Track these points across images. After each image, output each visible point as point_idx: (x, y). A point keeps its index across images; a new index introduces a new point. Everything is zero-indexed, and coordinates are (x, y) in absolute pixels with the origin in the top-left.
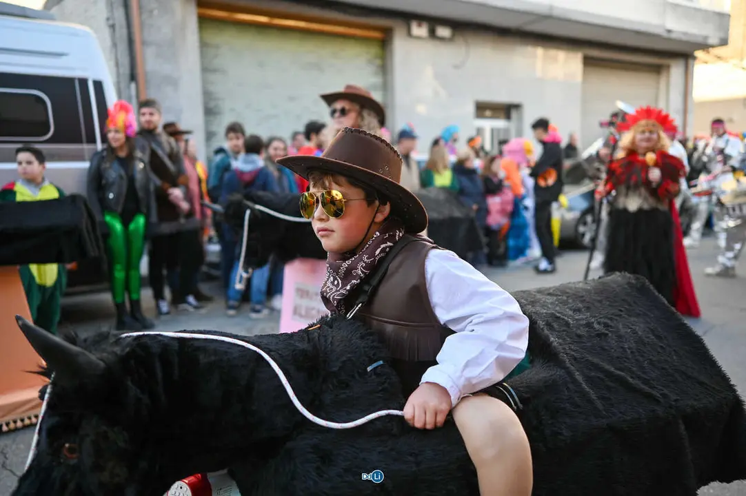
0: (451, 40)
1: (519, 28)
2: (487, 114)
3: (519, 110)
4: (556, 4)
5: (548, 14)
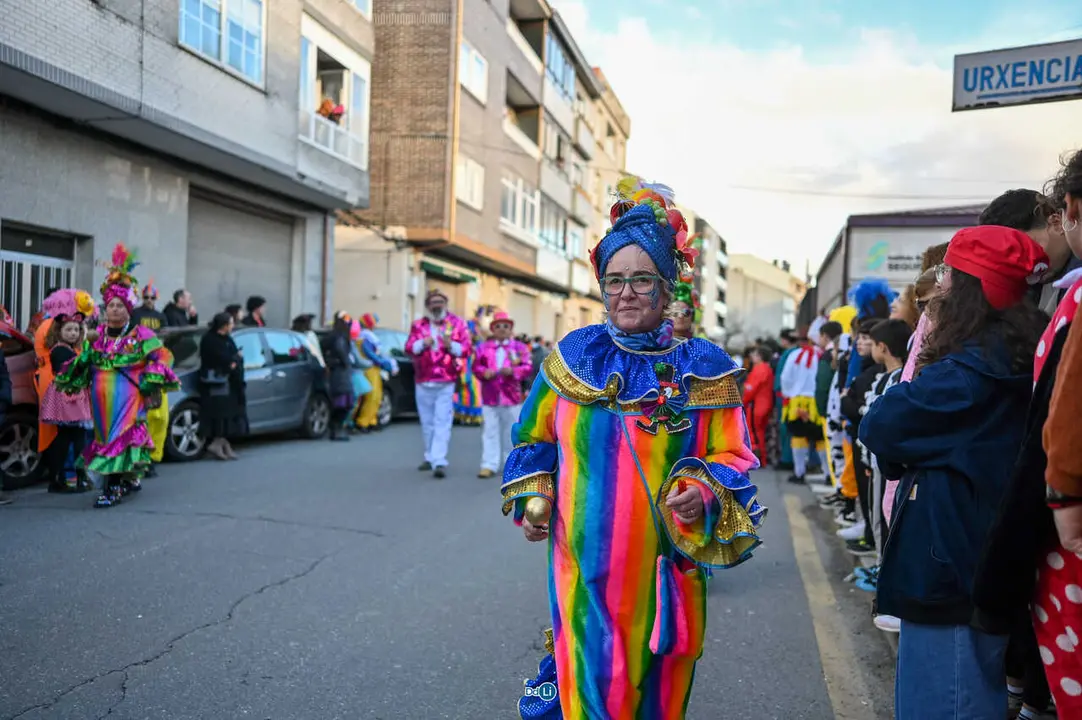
1: (86, 121)
2: (29, 243)
3: (87, 244)
4: (148, 103)
5: (135, 113)
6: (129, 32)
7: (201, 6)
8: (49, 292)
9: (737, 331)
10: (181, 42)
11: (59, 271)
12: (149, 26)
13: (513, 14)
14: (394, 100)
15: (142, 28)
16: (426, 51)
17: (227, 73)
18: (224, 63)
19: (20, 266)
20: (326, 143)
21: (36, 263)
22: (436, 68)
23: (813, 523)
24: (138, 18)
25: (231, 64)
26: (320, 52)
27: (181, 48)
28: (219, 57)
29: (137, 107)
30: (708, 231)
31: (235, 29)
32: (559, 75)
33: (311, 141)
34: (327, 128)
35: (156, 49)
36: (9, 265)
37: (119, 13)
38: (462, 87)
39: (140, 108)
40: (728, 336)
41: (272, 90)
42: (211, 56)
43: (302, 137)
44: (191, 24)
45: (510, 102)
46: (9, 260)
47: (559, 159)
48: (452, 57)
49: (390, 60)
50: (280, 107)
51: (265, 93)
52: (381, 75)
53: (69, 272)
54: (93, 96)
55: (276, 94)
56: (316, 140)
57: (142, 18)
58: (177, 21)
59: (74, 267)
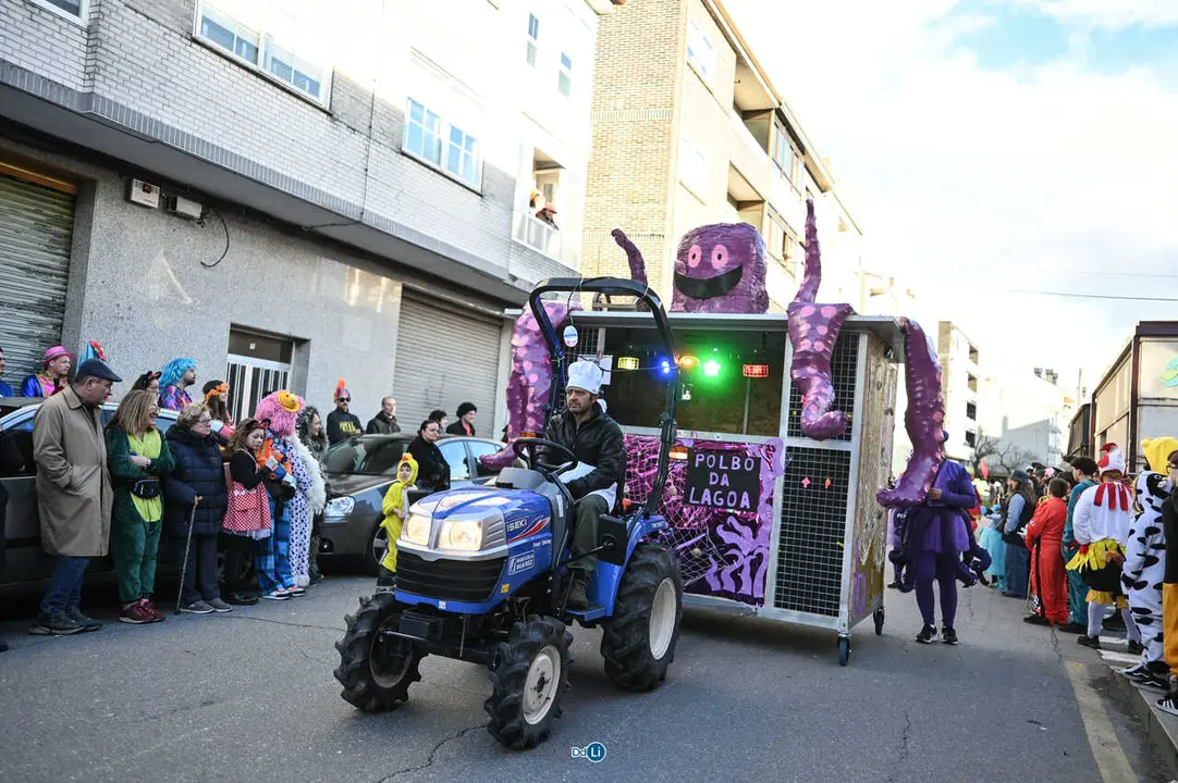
0: (200, 222)
1: (312, 227)
2: (252, 346)
3: (304, 348)
4: (370, 209)
5: (357, 219)
6: (358, 140)
7: (425, 111)
8: (265, 394)
9: (990, 452)
10: (404, 149)
11: (277, 373)
12: (376, 135)
13: (736, 106)
14: (609, 198)
15: (370, 138)
16: (645, 148)
17: (445, 176)
18: (443, 168)
19: (244, 368)
20: (538, 245)
21: (257, 367)
22: (654, 164)
23: (1108, 702)
24: (366, 127)
25: (449, 168)
26: (537, 151)
27: (404, 154)
28: (439, 163)
29: (359, 211)
30: (954, 333)
31: (456, 134)
32: (787, 169)
33: (525, 243)
34: (541, 227)
35: (382, 156)
36: (234, 367)
37: (349, 124)
38: (681, 183)
39: (362, 213)
40: (979, 457)
41: (487, 192)
42: (432, 160)
43: (515, 238)
44: (415, 131)
45: (731, 198)
46: (232, 362)
47: (786, 257)
48: (673, 152)
49: (607, 157)
50: (494, 208)
51: (481, 196)
52: (598, 174)
53: (286, 374)
54: (320, 204)
55: (492, 195)
56: (528, 242)
57: (370, 127)
58: (401, 128)
59: (290, 369)
